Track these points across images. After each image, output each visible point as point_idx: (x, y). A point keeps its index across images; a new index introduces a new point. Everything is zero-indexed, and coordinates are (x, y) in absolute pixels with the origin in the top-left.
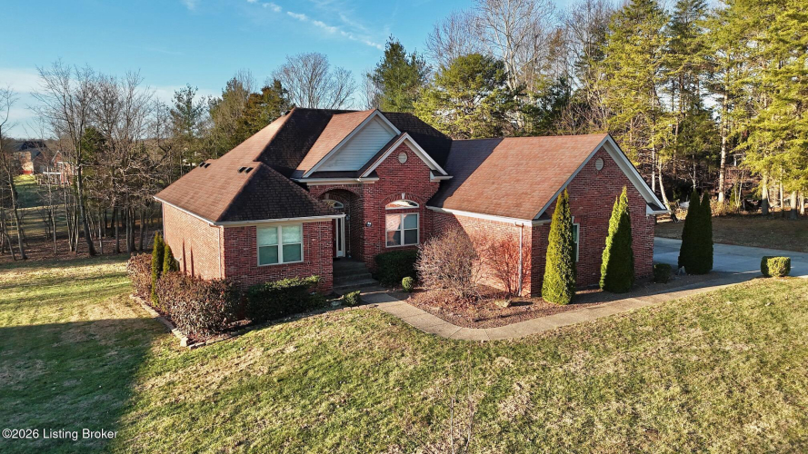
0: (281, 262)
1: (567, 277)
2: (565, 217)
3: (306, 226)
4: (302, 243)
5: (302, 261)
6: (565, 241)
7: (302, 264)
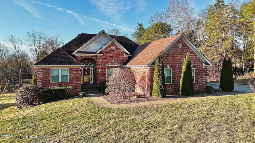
0: (60, 81)
1: (161, 87)
2: (159, 63)
3: (70, 69)
4: (68, 75)
5: (69, 82)
6: (160, 72)
7: (68, 83)
